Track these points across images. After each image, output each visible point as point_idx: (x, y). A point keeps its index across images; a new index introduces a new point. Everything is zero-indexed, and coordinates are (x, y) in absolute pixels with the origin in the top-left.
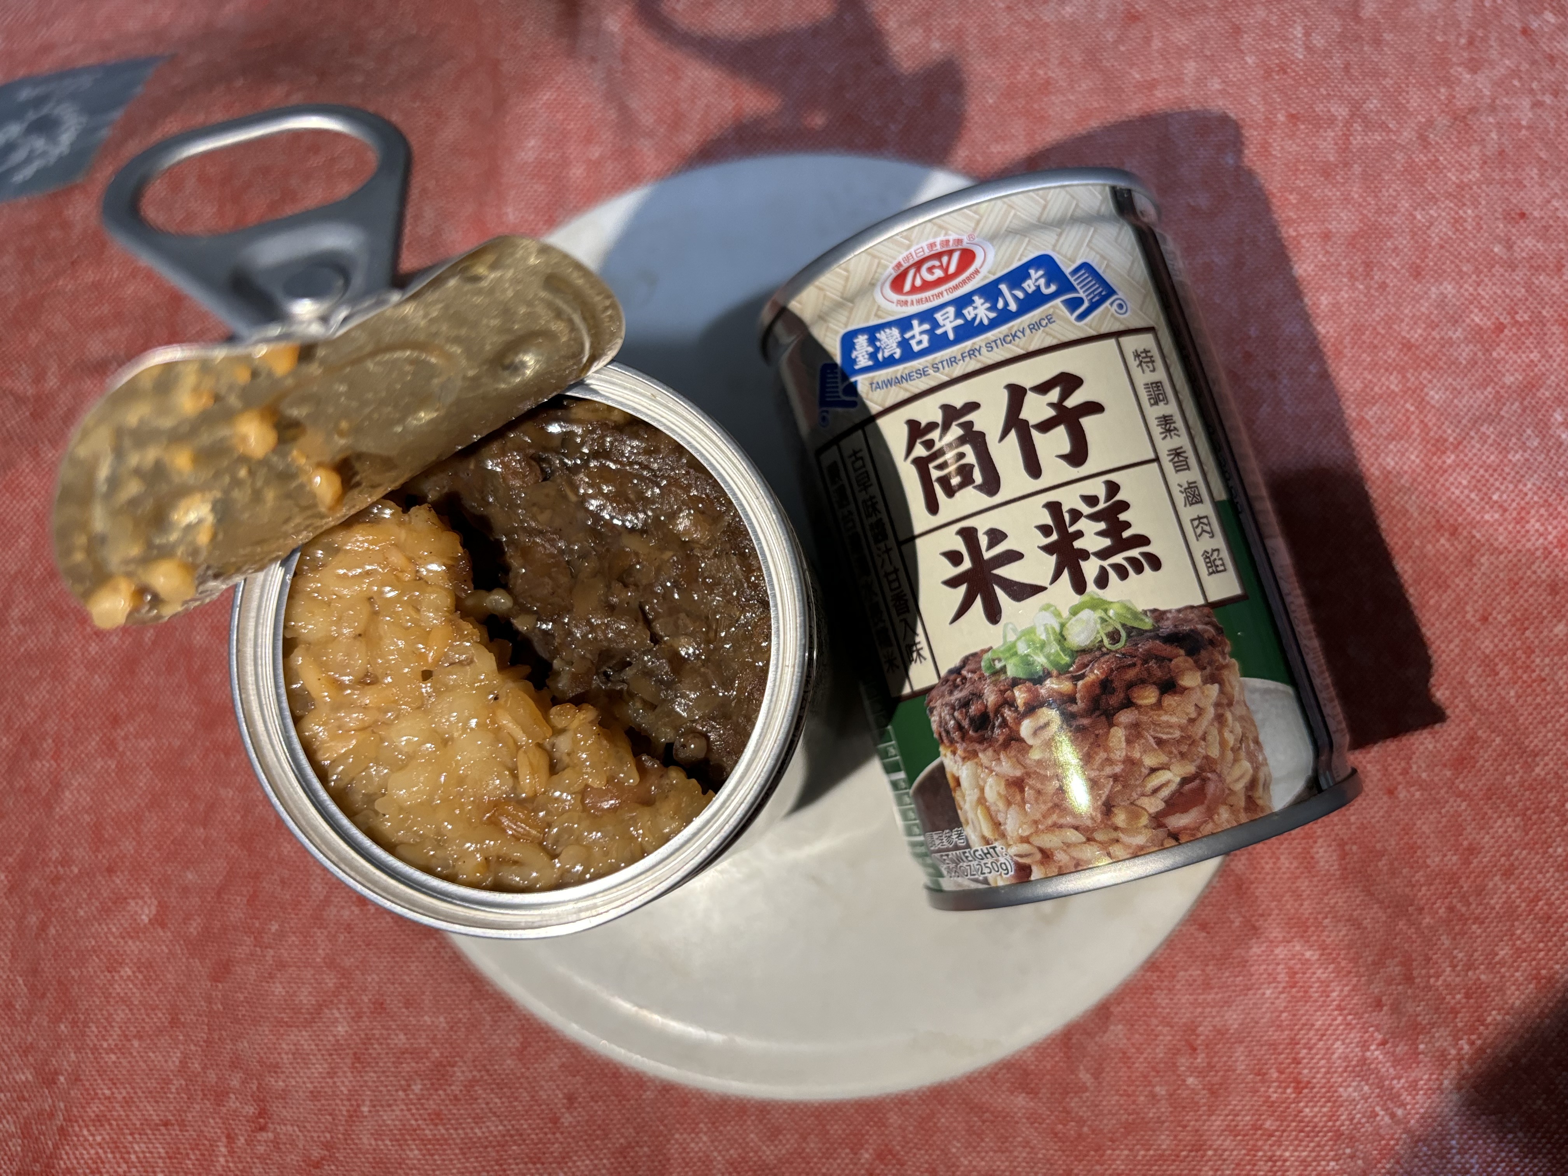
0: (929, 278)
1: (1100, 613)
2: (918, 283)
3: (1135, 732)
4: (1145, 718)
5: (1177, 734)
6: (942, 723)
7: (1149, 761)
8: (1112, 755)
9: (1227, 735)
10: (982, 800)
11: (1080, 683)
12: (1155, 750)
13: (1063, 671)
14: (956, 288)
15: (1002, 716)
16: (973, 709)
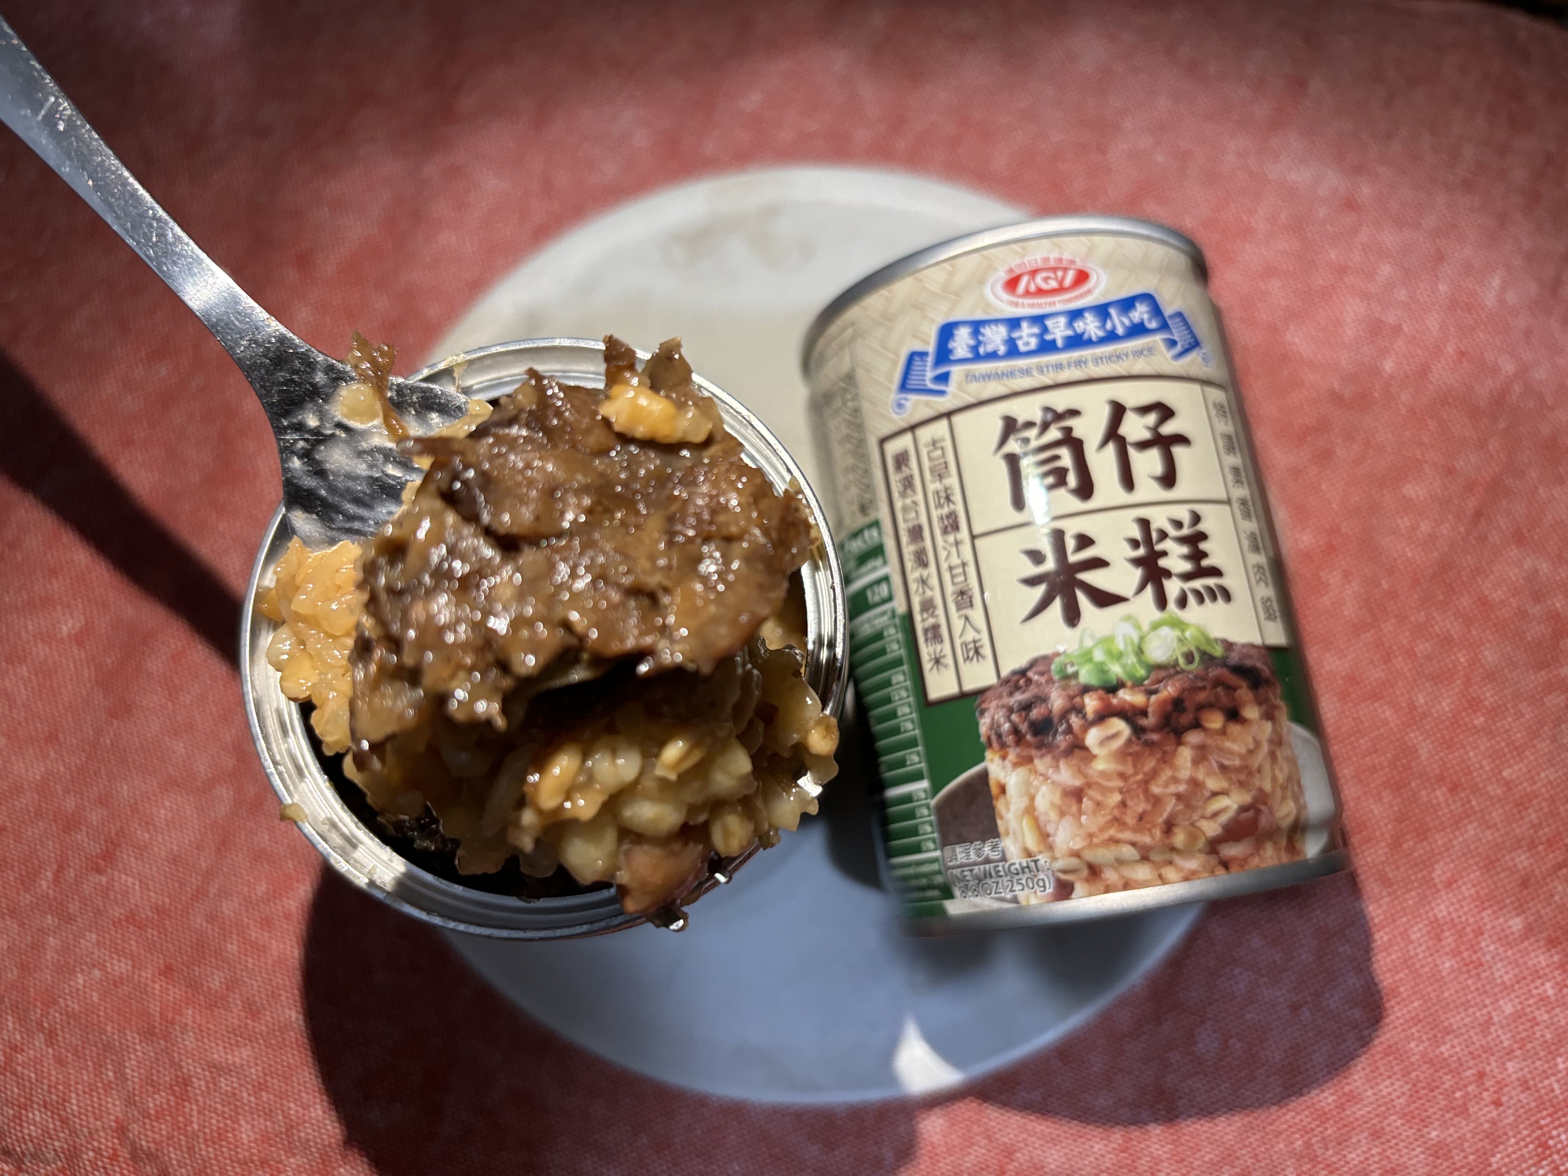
0: (1044, 286)
1: (1175, 633)
2: (1032, 288)
3: (1202, 754)
4: (1210, 742)
5: (1237, 762)
6: (995, 726)
7: (1212, 784)
8: (1177, 774)
9: (1277, 771)
10: (1030, 810)
11: (1153, 698)
12: (1216, 774)
13: (1137, 684)
14: (1069, 300)
15: (1068, 722)
16: (1035, 713)
